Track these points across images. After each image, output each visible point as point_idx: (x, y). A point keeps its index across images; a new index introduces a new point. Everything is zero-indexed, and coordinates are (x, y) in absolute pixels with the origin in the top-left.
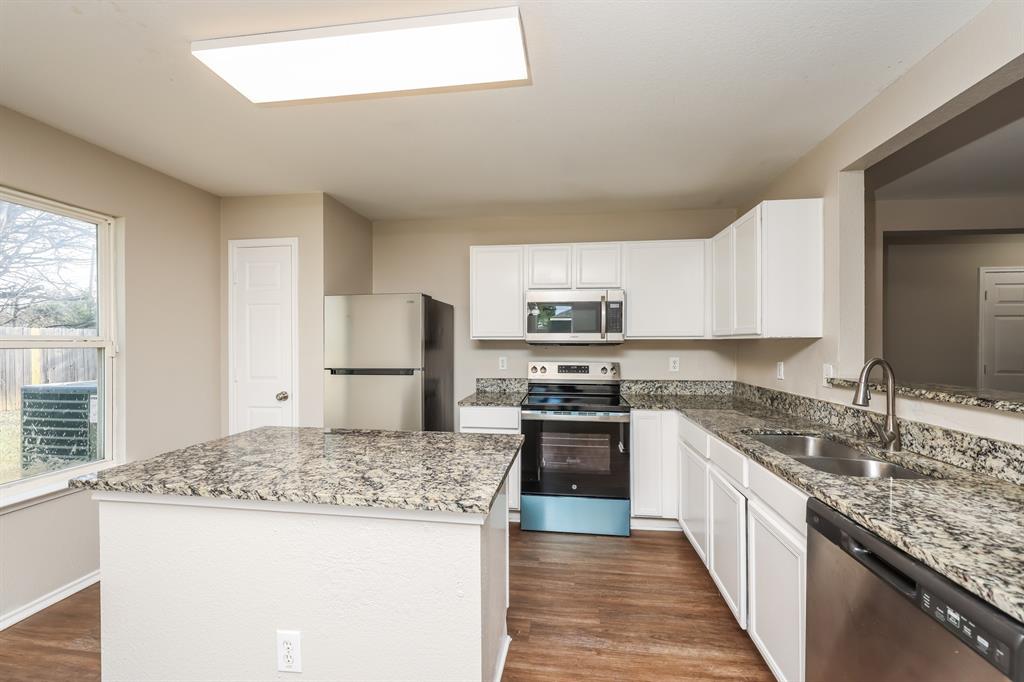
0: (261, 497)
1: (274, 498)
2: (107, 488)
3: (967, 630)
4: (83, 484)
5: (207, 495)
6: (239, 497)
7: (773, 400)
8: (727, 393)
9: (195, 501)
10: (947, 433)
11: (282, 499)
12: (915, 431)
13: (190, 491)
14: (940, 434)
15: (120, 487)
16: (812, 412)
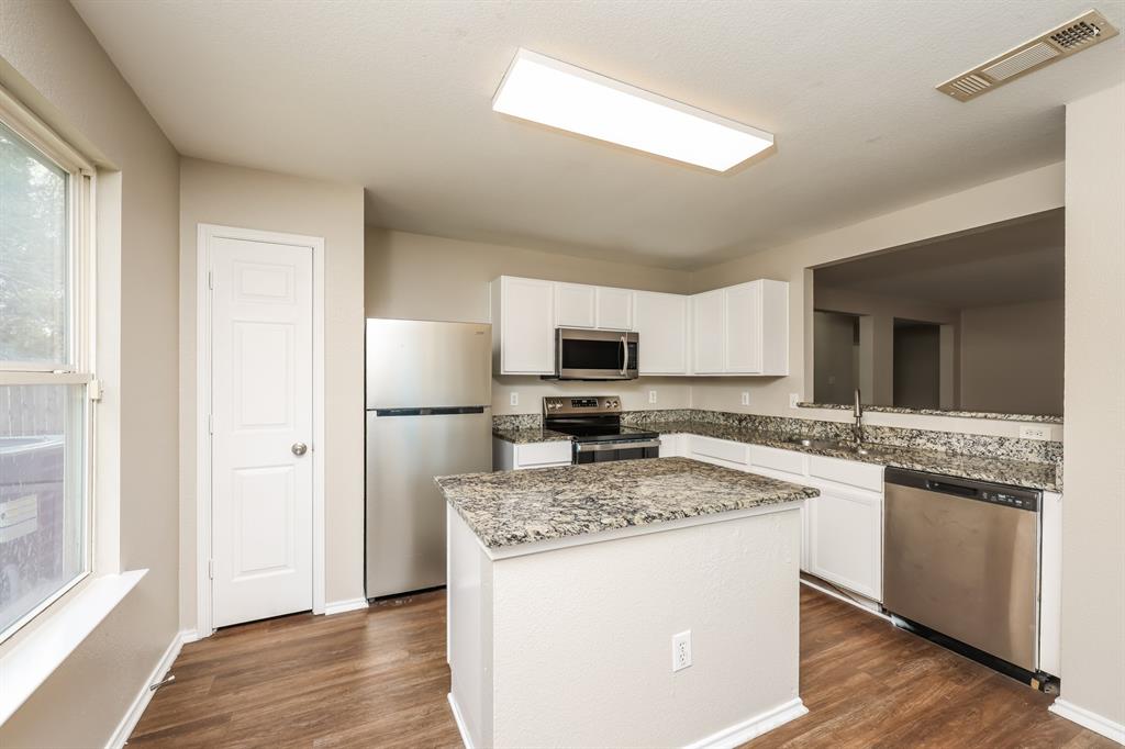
0: (686, 516)
1: (695, 514)
2: (538, 537)
3: (1010, 500)
4: (509, 540)
5: (641, 522)
6: (668, 519)
7: (740, 421)
8: (687, 418)
9: (631, 531)
10: (892, 429)
11: (702, 513)
12: (870, 430)
13: (625, 523)
14: (887, 430)
15: (554, 534)
16: (783, 426)
